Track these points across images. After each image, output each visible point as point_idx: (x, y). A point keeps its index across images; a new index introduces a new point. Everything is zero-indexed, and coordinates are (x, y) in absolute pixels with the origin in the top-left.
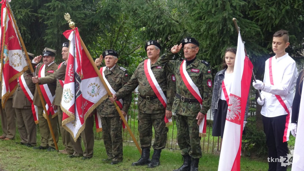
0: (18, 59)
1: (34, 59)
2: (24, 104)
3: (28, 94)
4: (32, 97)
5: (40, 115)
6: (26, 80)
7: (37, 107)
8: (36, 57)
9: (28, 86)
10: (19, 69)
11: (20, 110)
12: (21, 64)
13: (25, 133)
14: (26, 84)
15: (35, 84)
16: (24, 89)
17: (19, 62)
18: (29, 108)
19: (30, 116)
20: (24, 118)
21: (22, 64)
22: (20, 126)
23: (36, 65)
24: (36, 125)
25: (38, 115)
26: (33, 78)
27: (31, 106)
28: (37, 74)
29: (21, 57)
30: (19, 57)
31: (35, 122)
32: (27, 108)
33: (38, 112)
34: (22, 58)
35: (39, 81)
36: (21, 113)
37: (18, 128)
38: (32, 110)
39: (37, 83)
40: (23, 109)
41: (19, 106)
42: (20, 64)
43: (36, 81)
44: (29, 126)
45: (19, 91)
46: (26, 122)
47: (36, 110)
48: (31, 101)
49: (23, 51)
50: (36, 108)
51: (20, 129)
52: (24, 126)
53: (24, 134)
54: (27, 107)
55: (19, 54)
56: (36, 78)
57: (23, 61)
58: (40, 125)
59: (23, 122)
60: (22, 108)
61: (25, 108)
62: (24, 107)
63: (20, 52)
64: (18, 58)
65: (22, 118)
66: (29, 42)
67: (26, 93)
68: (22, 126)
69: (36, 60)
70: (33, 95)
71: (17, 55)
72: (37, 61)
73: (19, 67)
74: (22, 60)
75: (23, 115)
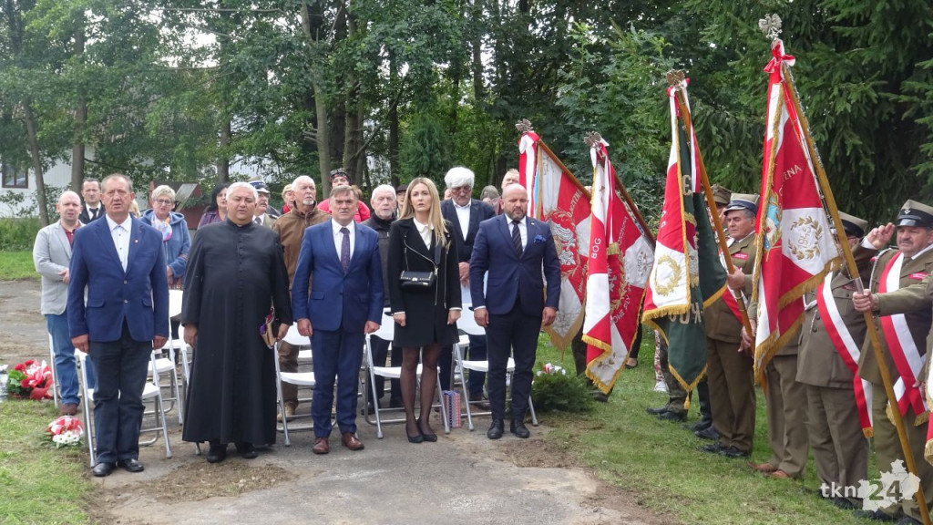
0: (811, 237)
1: (870, 234)
2: (831, 373)
3: (842, 342)
4: (855, 353)
5: (878, 410)
6: (837, 299)
7: (871, 388)
8: (875, 230)
9: (845, 318)
10: (812, 266)
11: (817, 389)
12: (818, 252)
13: (833, 463)
14: (838, 314)
15: (861, 315)
16: (831, 328)
17: (814, 245)
18: (844, 386)
19: (847, 412)
20: (830, 415)
21: (823, 251)
22: (820, 441)
23: (875, 252)
24: (866, 440)
25: (873, 410)
26: (855, 294)
27: (851, 382)
28: (877, 281)
29: (820, 230)
30: (812, 229)
31: (865, 431)
32: (837, 385)
33: (873, 401)
34: (822, 232)
35: (875, 304)
36: (821, 402)
37: (813, 445)
38: (856, 392)
39: (867, 311)
40: (827, 388)
41: (816, 380)
42: (814, 253)
43: (865, 306)
44: (843, 443)
45: (815, 331)
46: (834, 429)
47: (868, 395)
48: (852, 365)
49: (827, 211)
50: (868, 387)
51: (819, 448)
52: (830, 441)
53: (830, 466)
54: (838, 382)
55: (813, 220)
56: (864, 297)
57: (827, 242)
58: (876, 443)
59: (828, 428)
60: (824, 384)
61: (832, 385)
62: (830, 381)
63: (818, 213)
64: (811, 234)
65: (823, 415)
66: (870, 183)
67: (838, 340)
68: (824, 440)
69: (875, 237)
70: (860, 349)
71: (809, 225)
72: (877, 242)
73: (811, 262)
74: (823, 238)
75: (826, 408)
